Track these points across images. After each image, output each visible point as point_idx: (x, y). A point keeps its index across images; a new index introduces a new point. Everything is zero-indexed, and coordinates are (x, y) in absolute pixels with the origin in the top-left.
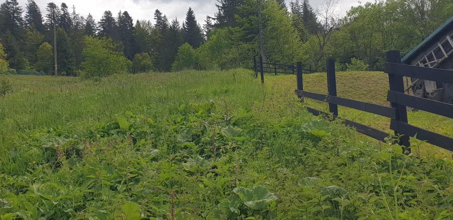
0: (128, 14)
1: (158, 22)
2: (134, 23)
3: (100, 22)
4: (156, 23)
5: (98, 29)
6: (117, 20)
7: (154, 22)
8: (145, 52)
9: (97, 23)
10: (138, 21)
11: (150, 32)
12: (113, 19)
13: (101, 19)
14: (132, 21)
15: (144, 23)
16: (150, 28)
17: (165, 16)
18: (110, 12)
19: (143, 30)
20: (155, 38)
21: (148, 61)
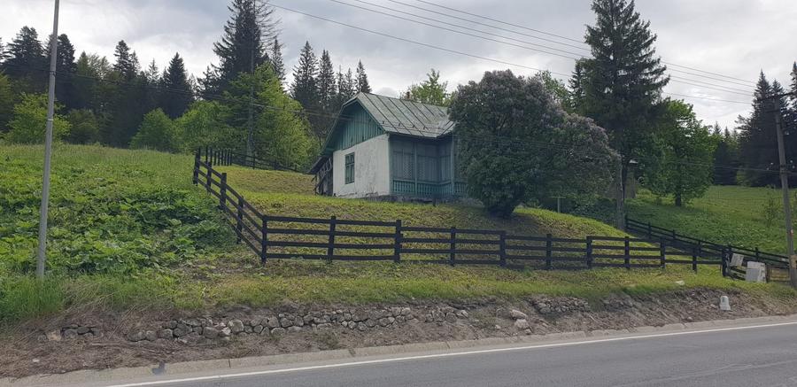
0: (68, 41)
1: (120, 62)
2: (77, 56)
3: (10, 44)
4: (116, 63)
5: (5, 56)
6: (44, 47)
7: (113, 61)
8: (89, 108)
9: (5, 44)
10: (84, 55)
11: (102, 76)
12: (38, 44)
13: (15, 38)
14: (73, 52)
15: (94, 59)
16: (104, 69)
17: (134, 54)
18: (34, 30)
19: (91, 71)
20: (110, 86)
21: (91, 125)
